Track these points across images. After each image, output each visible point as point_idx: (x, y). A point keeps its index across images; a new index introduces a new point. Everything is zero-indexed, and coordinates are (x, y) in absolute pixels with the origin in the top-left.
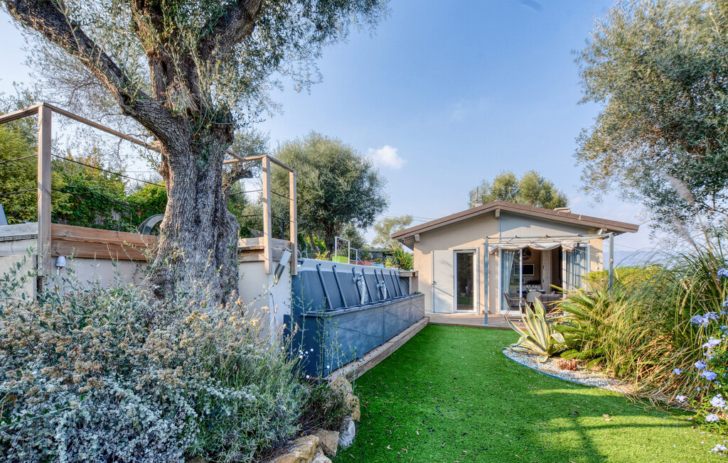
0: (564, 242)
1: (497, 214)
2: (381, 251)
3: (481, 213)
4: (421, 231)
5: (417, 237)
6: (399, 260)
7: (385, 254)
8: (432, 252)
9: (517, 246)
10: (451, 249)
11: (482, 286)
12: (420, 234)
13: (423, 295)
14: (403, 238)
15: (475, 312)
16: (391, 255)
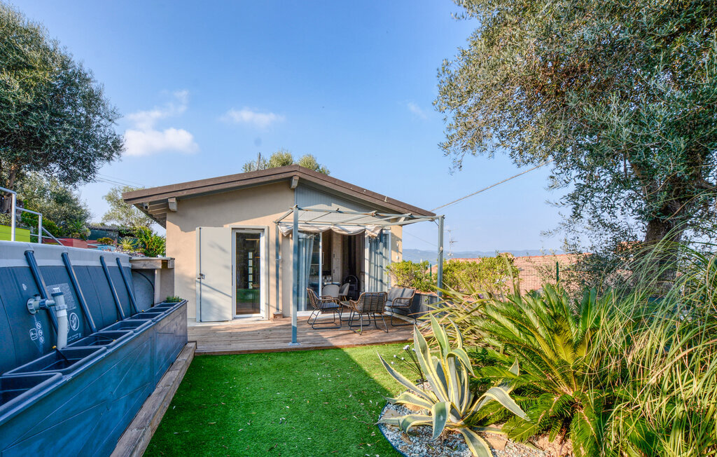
0: (368, 227)
1: (295, 184)
2: (116, 228)
3: (273, 178)
4: (180, 194)
5: (173, 204)
6: (144, 243)
7: (122, 234)
8: (198, 229)
9: (317, 227)
10: (228, 227)
11: (273, 281)
12: (179, 200)
13: (185, 302)
14: (146, 201)
15: (262, 318)
16: (132, 235)
